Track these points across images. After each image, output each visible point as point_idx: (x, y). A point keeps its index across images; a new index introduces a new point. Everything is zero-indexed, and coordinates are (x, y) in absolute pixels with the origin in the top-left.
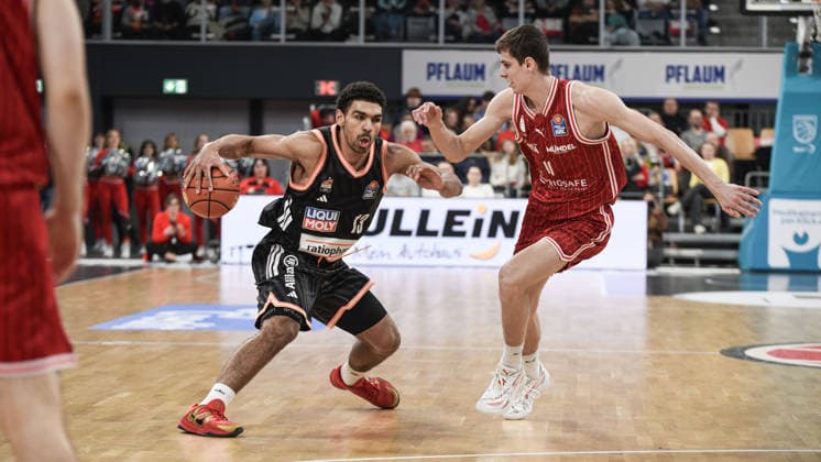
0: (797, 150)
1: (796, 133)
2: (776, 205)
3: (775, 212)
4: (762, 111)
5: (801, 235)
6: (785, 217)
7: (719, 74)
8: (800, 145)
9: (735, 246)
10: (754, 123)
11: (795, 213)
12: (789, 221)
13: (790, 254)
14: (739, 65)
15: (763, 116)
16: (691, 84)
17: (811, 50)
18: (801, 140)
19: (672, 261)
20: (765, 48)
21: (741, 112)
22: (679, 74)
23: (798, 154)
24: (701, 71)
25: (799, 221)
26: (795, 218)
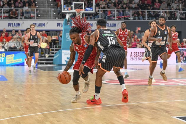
0: (67, 40)
1: (67, 37)
2: (63, 51)
3: (63, 53)
4: (53, 32)
5: (68, 57)
6: (65, 54)
7: (44, 25)
8: (68, 39)
9: (52, 60)
10: (51, 35)
11: (67, 53)
12: (66, 55)
13: (66, 61)
14: (47, 23)
15: (53, 33)
16: (38, 27)
17: (69, 20)
18: (68, 38)
19: (39, 63)
20: (52, 19)
21: (48, 32)
22: (35, 25)
23: (67, 41)
24: (40, 24)
25: (68, 55)
26: (67, 54)
